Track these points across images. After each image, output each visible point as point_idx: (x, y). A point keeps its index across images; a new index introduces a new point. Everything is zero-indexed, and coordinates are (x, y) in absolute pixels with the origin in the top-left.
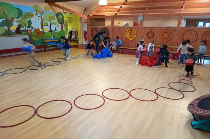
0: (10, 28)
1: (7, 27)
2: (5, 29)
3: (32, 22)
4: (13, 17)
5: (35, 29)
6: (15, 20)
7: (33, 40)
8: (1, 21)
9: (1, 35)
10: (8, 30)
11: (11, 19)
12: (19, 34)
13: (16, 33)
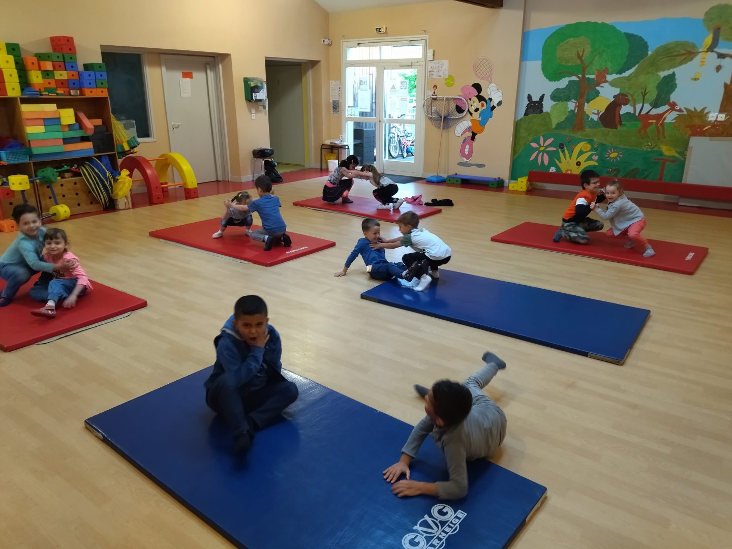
0: (586, 104)
1: (576, 103)
2: (568, 108)
3: (676, 84)
4: (606, 68)
5: (685, 112)
6: (610, 78)
7: (661, 154)
8: (563, 83)
9: (554, 126)
10: (576, 112)
11: (597, 76)
12: (611, 127)
13: (602, 123)
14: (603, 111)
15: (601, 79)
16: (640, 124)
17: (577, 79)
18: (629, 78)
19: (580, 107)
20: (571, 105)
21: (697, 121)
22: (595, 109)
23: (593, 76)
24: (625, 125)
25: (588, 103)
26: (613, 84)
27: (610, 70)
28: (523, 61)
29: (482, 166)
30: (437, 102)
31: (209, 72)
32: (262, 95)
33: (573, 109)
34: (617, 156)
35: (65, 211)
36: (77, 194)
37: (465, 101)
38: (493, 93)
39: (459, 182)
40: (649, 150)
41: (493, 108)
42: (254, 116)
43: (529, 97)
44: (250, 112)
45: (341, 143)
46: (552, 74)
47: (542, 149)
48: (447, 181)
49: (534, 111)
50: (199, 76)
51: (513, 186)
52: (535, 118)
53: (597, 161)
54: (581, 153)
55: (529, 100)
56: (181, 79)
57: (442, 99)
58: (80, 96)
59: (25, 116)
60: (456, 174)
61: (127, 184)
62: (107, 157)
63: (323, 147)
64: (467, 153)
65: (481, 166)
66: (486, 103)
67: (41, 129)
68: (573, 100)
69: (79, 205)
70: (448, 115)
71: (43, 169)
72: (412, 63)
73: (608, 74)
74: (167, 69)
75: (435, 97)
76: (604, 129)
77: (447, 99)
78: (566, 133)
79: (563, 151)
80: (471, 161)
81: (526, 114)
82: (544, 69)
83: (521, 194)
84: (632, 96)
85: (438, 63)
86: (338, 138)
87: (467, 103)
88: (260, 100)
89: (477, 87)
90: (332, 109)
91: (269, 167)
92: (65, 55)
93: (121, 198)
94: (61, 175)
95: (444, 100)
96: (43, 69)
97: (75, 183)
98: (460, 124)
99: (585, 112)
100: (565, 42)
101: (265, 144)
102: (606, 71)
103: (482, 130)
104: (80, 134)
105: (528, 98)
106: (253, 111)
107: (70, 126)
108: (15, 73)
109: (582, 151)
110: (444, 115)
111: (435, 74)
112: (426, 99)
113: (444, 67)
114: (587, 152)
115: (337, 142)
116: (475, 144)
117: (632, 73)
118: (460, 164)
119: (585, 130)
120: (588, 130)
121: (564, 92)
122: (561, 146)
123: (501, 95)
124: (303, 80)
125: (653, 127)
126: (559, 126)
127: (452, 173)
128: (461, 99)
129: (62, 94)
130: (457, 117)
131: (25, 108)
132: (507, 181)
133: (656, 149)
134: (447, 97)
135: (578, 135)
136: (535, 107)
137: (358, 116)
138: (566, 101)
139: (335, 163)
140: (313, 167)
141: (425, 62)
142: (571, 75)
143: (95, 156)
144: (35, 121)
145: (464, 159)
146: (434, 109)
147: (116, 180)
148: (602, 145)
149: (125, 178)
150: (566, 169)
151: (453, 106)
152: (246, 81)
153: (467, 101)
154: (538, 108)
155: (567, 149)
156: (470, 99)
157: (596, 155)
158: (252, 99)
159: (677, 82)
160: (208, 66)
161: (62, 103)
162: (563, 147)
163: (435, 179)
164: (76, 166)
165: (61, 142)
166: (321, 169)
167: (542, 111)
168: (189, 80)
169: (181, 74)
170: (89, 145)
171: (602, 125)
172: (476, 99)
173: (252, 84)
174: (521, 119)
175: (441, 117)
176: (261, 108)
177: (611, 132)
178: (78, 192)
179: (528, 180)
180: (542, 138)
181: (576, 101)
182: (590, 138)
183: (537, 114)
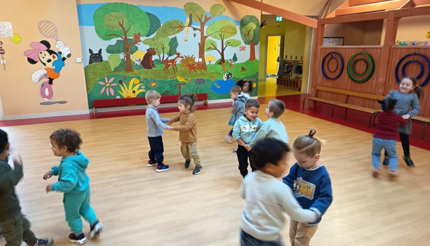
1: (125, 54)
3: (178, 43)
4: (139, 33)
5: (185, 58)
6: (142, 39)
7: (178, 81)
8: (113, 42)
9: (113, 70)
10: (126, 60)
11: (134, 37)
12: (149, 68)
13: (143, 66)
15: (137, 38)
16: (164, 66)
17: (122, 39)
19: (128, 57)
20: (122, 56)
21: (191, 63)
22: (137, 57)
23: (132, 38)
25: (132, 54)
26: (145, 43)
27: (142, 34)
28: (82, 25)
29: (65, 102)
33: (123, 58)
34: (155, 85)
38: (61, 48)
40: (171, 79)
41: (64, 59)
43: (91, 51)
46: (104, 36)
47: (108, 85)
49: (96, 60)
52: (98, 65)
53: (144, 89)
54: (134, 85)
55: (90, 53)
64: (47, 94)
65: (63, 102)
66: (57, 56)
68: (122, 53)
73: (141, 36)
78: (122, 73)
79: (123, 85)
80: (53, 100)
81: (90, 62)
82: (98, 32)
84: (157, 50)
89: (46, 43)
98: (35, 73)
99: (131, 60)
100: (109, 14)
103: (58, 76)
114: (137, 84)
117: (154, 37)
119: (134, 71)
120: (136, 71)
121: (115, 48)
122: (121, 82)
125: (171, 67)
126: (116, 69)
133: (174, 79)
135: (130, 74)
138: (118, 53)
142: (118, 36)
145: (46, 99)
148: (145, 79)
150: (127, 96)
155: (125, 84)
156: (41, 53)
157: (143, 85)
159: (178, 42)
167: (102, 61)
171: (143, 67)
172: (47, 53)
174: (88, 66)
177: (149, 71)
180: (106, 78)
181: (124, 53)
182: (138, 76)
183: (98, 62)
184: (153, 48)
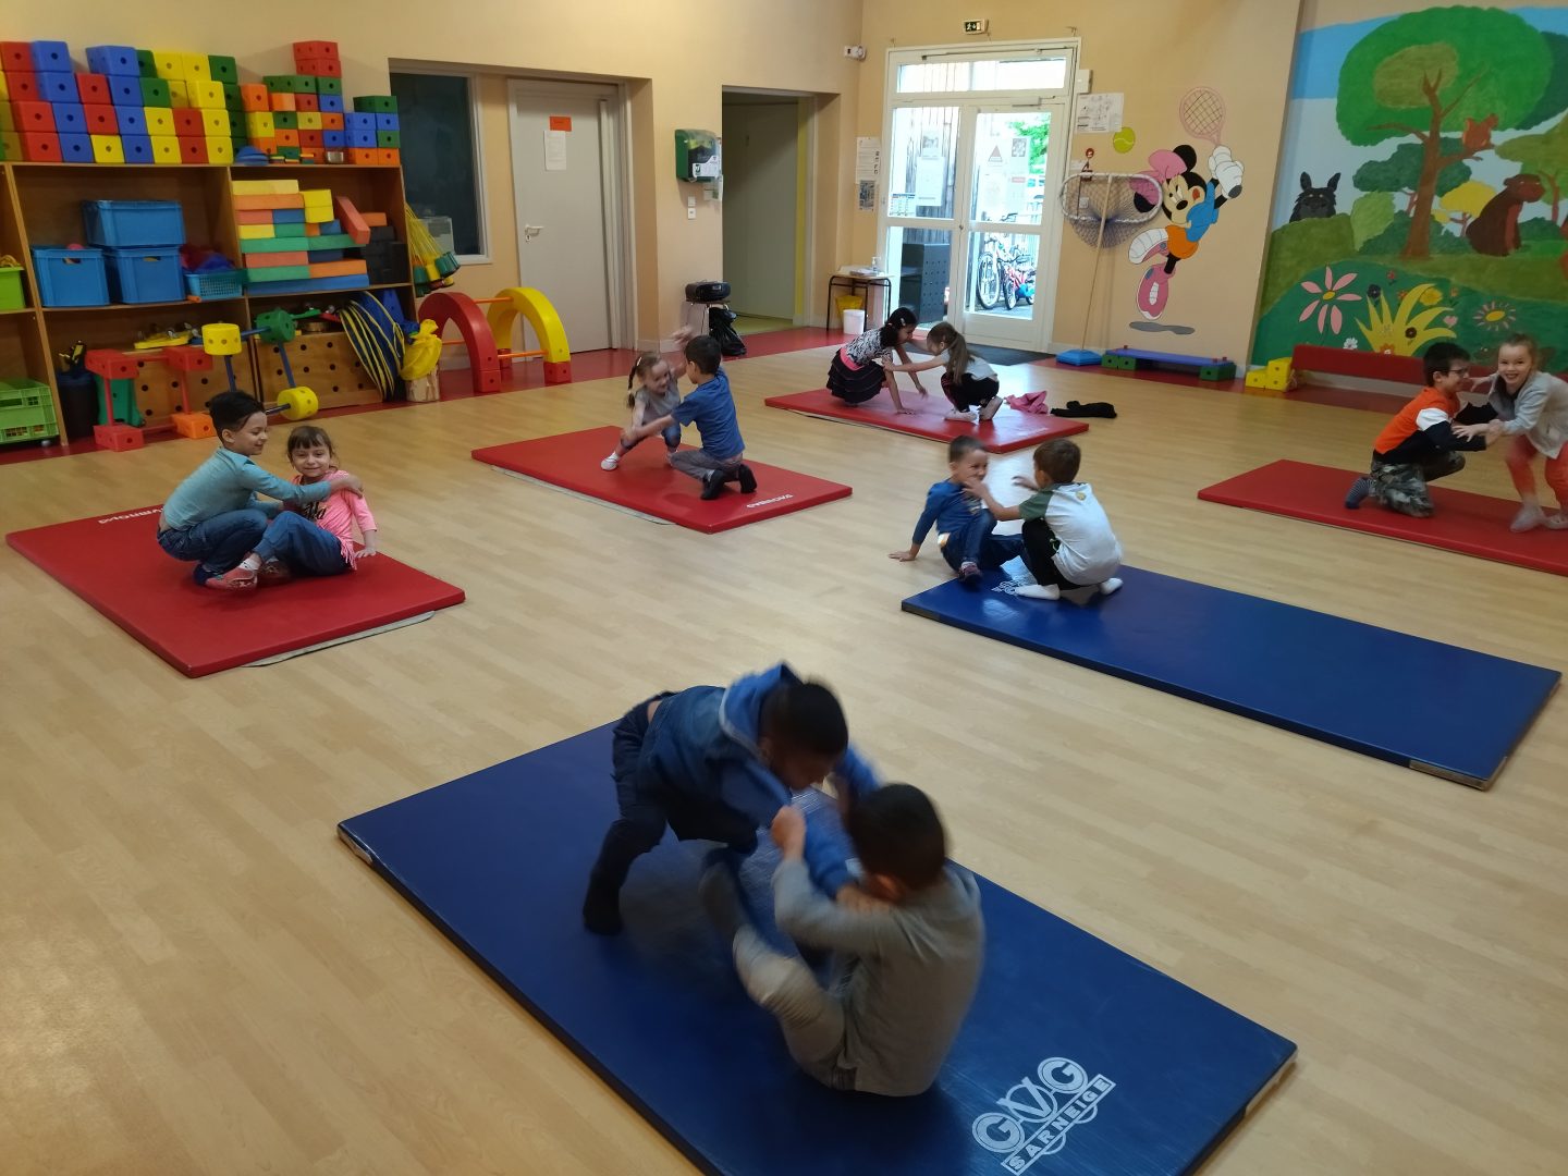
0: (1436, 199)
1: (1412, 196)
2: (1394, 206)
4: (1493, 115)
6: (1498, 137)
8: (1385, 150)
9: (1358, 246)
10: (1411, 215)
11: (1468, 135)
12: (1495, 253)
13: (1471, 243)
14: (1476, 214)
15: (1478, 139)
16: (1564, 246)
17: (1419, 141)
18: (1546, 139)
19: (1423, 205)
20: (1402, 200)
22: (1455, 210)
23: (1457, 135)
24: (1528, 247)
25: (1442, 194)
26: (1505, 152)
27: (1501, 120)
28: (1294, 98)
29: (1188, 331)
30: (1093, 186)
31: (604, 116)
32: (712, 167)
33: (1405, 208)
34: (1503, 319)
35: (309, 402)
36: (332, 367)
37: (1157, 185)
38: (1222, 168)
39: (1132, 366)
41: (1221, 201)
42: (692, 213)
43: (1305, 180)
44: (686, 204)
45: (874, 275)
46: (1360, 129)
47: (1329, 296)
48: (1105, 363)
49: (1313, 212)
50: (583, 126)
51: (1256, 377)
52: (1315, 226)
53: (1453, 329)
54: (1419, 308)
55: (1303, 186)
56: (547, 131)
57: (1104, 181)
58: (344, 163)
59: (238, 205)
60: (1126, 347)
61: (431, 350)
62: (394, 292)
63: (835, 281)
64: (1153, 301)
65: (1186, 331)
66: (1206, 191)
67: (265, 231)
68: (1406, 189)
69: (336, 389)
70: (1116, 216)
71: (269, 314)
72: (1040, 99)
73: (1495, 128)
74: (520, 109)
75: (1088, 174)
76: (1475, 256)
77: (1116, 180)
78: (1386, 262)
79: (1377, 304)
80: (1161, 319)
81: (1296, 217)
82: (1342, 118)
83: (1274, 396)
84: (1551, 180)
85: (1100, 98)
86: (868, 264)
87: (1160, 190)
88: (707, 179)
89: (1187, 154)
90: (858, 199)
91: (719, 321)
92: (320, 79)
93: (418, 379)
94: (303, 326)
95: (1110, 181)
96: (277, 108)
97: (330, 345)
98: (1143, 237)
99: (1433, 217)
100: (1397, 54)
101: (714, 274)
102: (1493, 123)
103: (1191, 251)
104: (341, 242)
105: (1302, 180)
106: (692, 201)
107: (323, 227)
108: (224, 116)
109: (1422, 304)
110: (1107, 216)
111: (1091, 123)
112: (1067, 178)
113: (1112, 109)
114: (1431, 307)
115: (866, 272)
116: (1174, 281)
117: (1556, 127)
118: (1134, 325)
119: (1431, 258)
120: (1437, 257)
121: (1385, 171)
122: (1374, 292)
123: (1240, 173)
124: (801, 135)
126: (1371, 246)
127: (1115, 345)
128: (1147, 181)
129: (309, 160)
130: (1136, 221)
131: (240, 188)
132: (1241, 366)
134: (1116, 175)
135: (1413, 268)
136: (1316, 201)
137: (914, 216)
138: (1392, 190)
139: (859, 317)
140: (811, 324)
141: (1069, 99)
142: (1404, 131)
143: (370, 291)
144: (256, 214)
145: (1147, 315)
146: (1084, 201)
147: (410, 342)
148: (1468, 292)
149: (427, 338)
150: (1382, 345)
151: (1128, 195)
152: (681, 136)
153: (1161, 185)
154: (1323, 206)
155: (1385, 296)
156: (1168, 181)
157: (1451, 314)
158: (691, 175)
160: (603, 103)
161: (310, 179)
162: (1378, 295)
163: (1076, 358)
164: (332, 308)
165: (305, 258)
166: (828, 329)
167: (1332, 212)
168: (562, 133)
169: (545, 121)
170: (359, 267)
172: (1182, 182)
173: (693, 145)
174: (1284, 227)
175: (1100, 220)
176: (708, 195)
177: (1493, 263)
178: (336, 364)
179: (1292, 366)
180: (1329, 272)
181: (1412, 192)
182: (1442, 276)
183: (1320, 217)
184: (1534, 173)
